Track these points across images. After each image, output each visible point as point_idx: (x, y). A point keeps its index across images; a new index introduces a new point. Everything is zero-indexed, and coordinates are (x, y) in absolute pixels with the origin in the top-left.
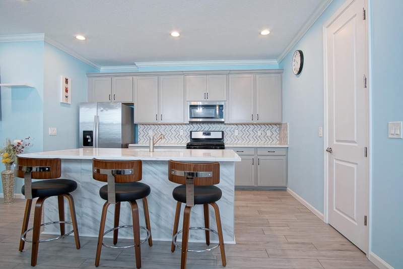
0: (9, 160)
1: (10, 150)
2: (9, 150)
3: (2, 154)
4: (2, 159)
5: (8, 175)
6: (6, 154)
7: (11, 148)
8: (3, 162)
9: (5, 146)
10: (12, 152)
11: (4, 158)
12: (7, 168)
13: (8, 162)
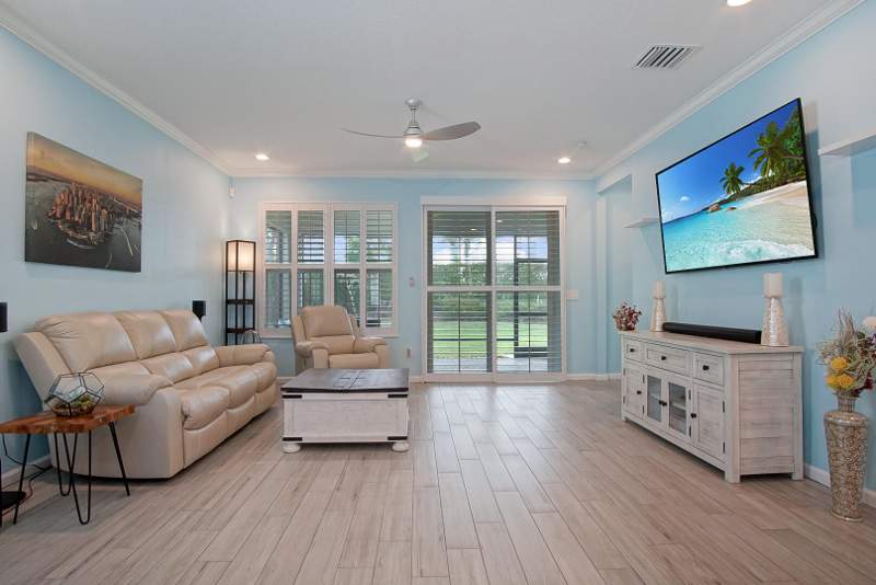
0: (849, 383)
1: (852, 350)
2: (846, 349)
3: (827, 361)
4: (826, 374)
5: (847, 427)
6: (839, 362)
7: (855, 341)
8: (831, 385)
9: (834, 336)
10: (858, 355)
11: (832, 371)
12: (840, 404)
13: (845, 386)
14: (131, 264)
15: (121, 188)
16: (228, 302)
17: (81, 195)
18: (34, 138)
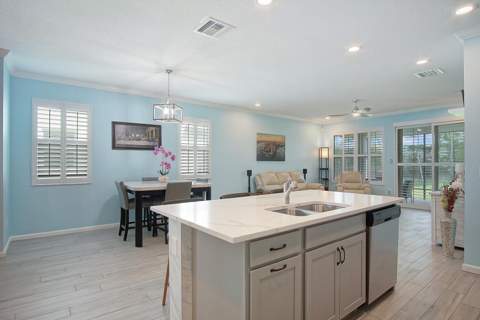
14: (282, 159)
15: (278, 140)
16: (321, 169)
17: (268, 144)
18: (258, 134)
